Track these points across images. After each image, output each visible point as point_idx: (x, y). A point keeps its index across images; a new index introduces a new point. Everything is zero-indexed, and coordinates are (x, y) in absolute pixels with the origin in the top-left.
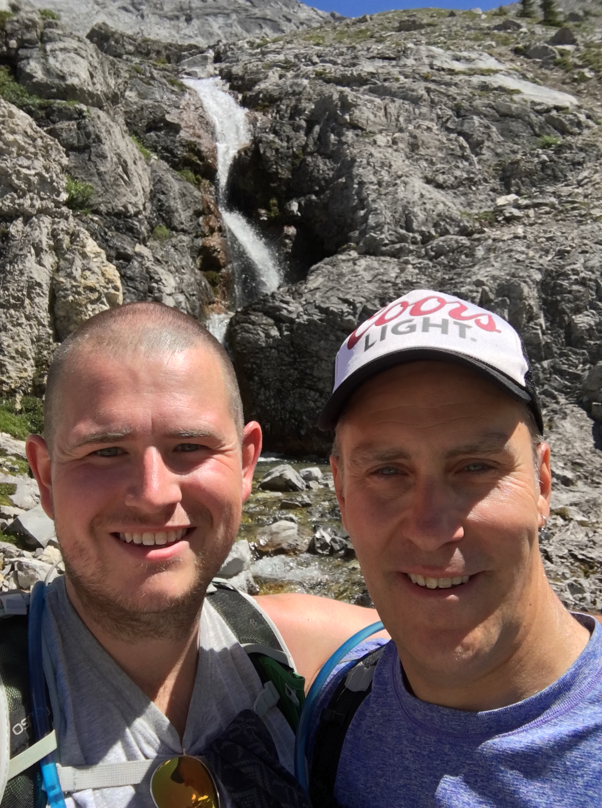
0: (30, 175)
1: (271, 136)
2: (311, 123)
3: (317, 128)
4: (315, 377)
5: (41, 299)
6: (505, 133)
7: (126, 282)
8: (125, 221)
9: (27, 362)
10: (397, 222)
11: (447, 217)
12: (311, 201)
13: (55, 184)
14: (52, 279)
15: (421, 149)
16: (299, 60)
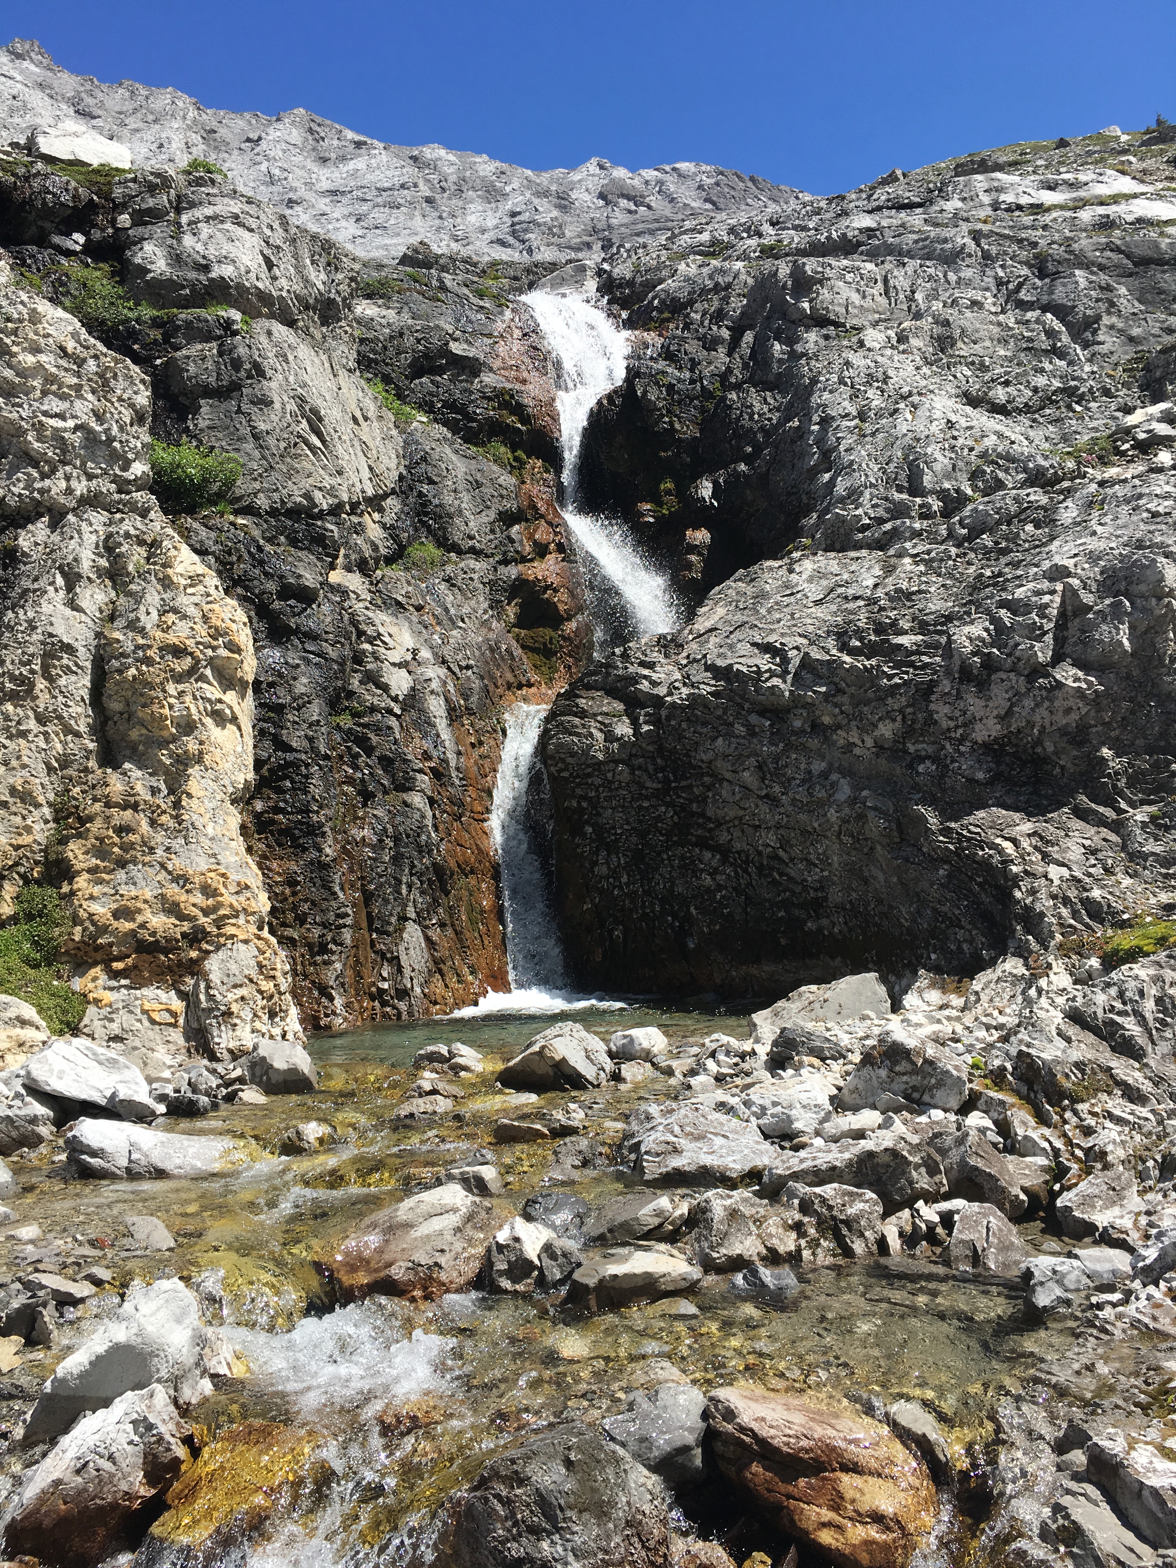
0: (65, 430)
1: (661, 365)
2: (737, 332)
3: (749, 337)
4: (709, 819)
5: (73, 678)
6: (1149, 296)
7: (302, 643)
8: (307, 524)
9: (36, 813)
10: (891, 481)
11: (999, 455)
12: (737, 474)
13: (116, 444)
14: (98, 635)
15: (960, 344)
16: (737, 236)
